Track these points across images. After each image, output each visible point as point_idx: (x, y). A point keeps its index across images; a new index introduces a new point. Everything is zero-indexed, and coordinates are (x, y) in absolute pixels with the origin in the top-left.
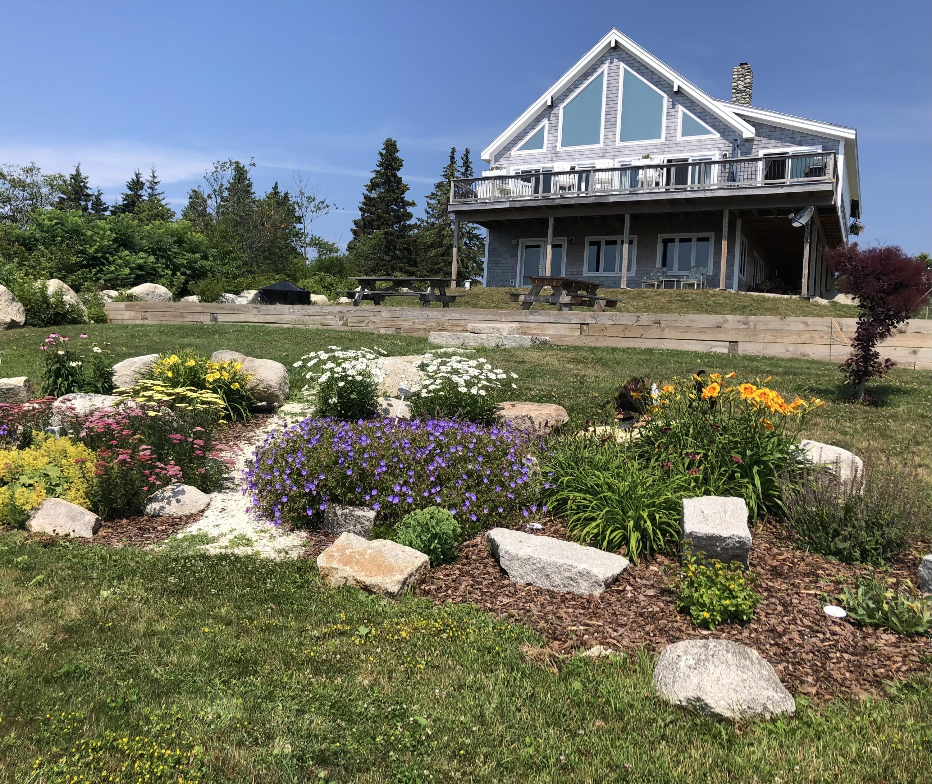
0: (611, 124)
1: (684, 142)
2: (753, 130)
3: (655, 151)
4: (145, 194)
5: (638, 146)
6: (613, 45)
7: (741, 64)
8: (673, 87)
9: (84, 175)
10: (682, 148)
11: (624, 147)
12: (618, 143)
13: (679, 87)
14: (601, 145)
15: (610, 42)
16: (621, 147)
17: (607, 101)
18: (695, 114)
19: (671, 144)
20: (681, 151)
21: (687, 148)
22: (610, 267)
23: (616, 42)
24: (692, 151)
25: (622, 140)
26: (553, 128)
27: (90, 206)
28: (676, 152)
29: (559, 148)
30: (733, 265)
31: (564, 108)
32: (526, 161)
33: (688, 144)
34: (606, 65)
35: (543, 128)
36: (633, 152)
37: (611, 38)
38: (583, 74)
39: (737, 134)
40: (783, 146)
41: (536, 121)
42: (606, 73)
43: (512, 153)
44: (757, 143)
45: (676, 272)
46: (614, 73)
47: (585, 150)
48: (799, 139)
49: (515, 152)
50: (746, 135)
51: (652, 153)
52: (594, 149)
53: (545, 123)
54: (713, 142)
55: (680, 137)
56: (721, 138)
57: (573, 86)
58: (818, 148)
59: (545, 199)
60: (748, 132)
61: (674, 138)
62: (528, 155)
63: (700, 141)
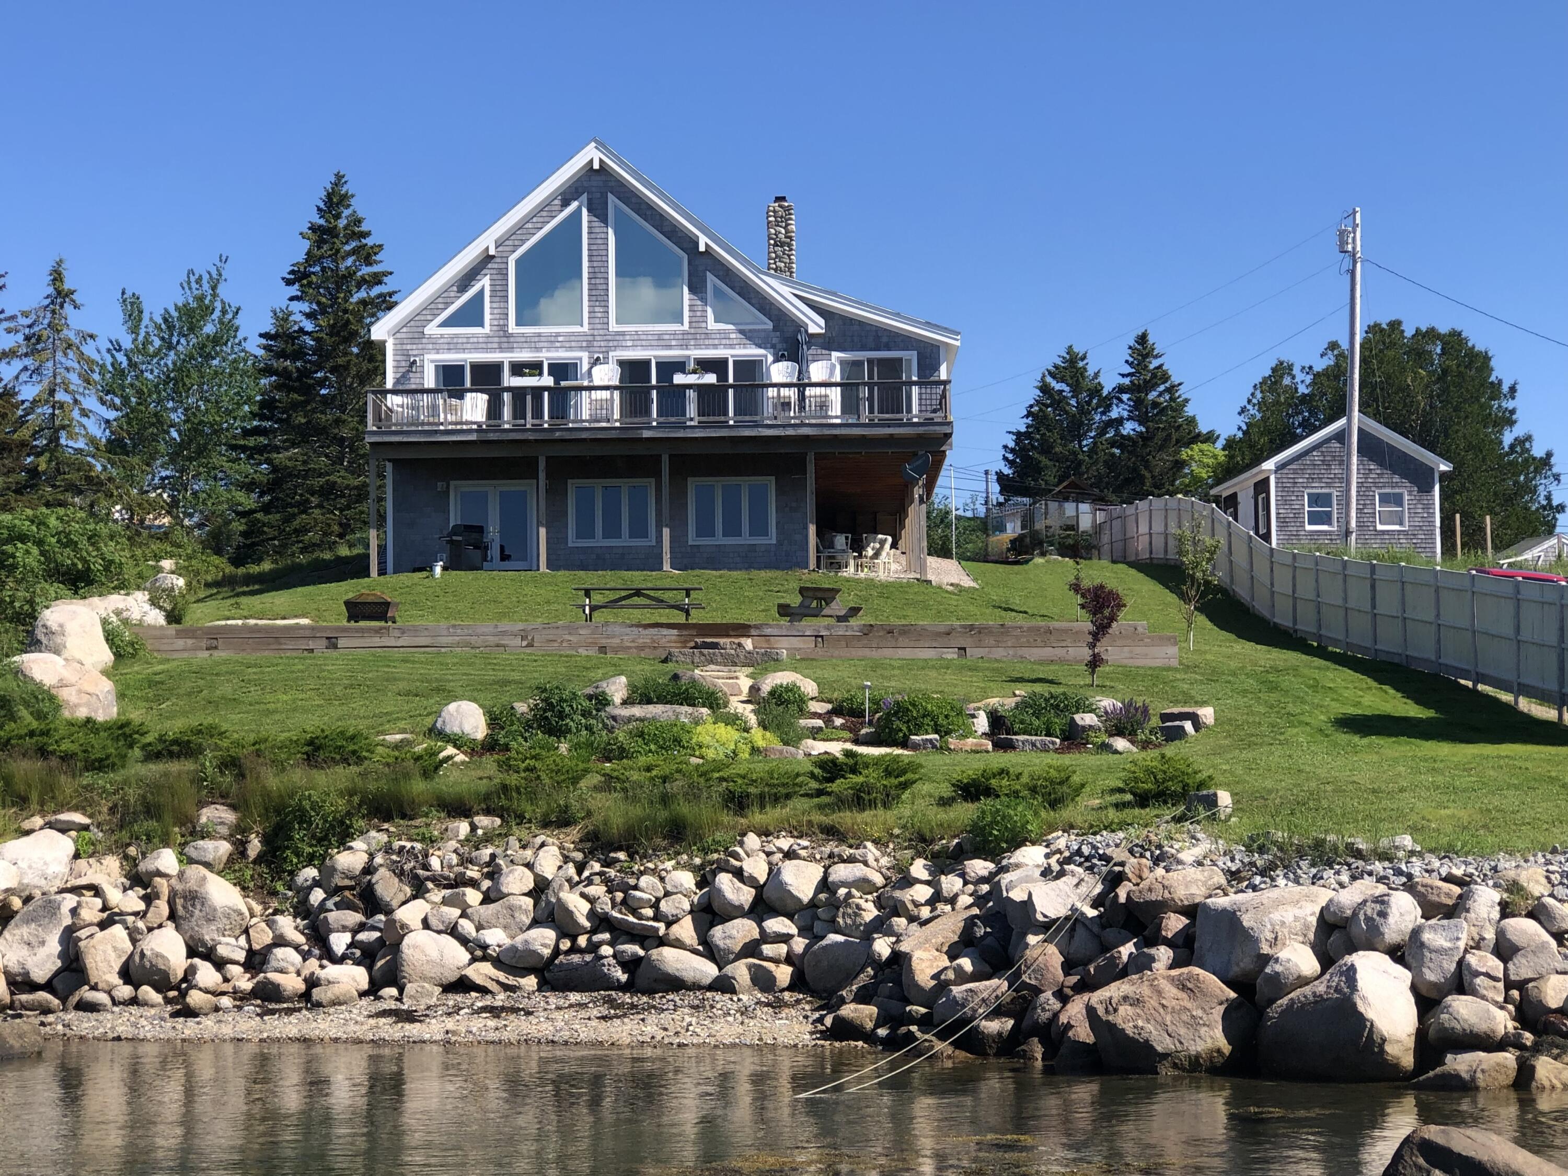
0: (598, 297)
1: (719, 332)
2: (822, 322)
3: (674, 343)
5: (646, 333)
6: (596, 166)
7: (779, 199)
8: (696, 244)
10: (716, 342)
11: (623, 334)
12: (612, 326)
13: (707, 244)
14: (585, 327)
15: (591, 161)
16: (617, 333)
17: (590, 256)
18: (734, 288)
19: (699, 334)
20: (715, 346)
21: (724, 342)
23: (601, 160)
24: (732, 346)
25: (619, 322)
26: (500, 293)
28: (707, 347)
29: (512, 328)
31: (518, 262)
32: (453, 345)
33: (724, 334)
34: (585, 197)
35: (482, 292)
36: (639, 343)
37: (591, 154)
38: (545, 210)
39: (799, 327)
40: (863, 348)
41: (466, 280)
42: (585, 212)
43: (427, 331)
44: (827, 343)
45: (720, 539)
46: (598, 211)
47: (558, 335)
48: (885, 339)
49: (432, 329)
50: (813, 329)
51: (669, 347)
52: (573, 334)
53: (485, 282)
54: (763, 334)
55: (712, 325)
56: (775, 329)
57: (529, 225)
58: (911, 356)
59: (537, 429)
60: (815, 325)
61: (704, 325)
62: (457, 336)
63: (741, 332)
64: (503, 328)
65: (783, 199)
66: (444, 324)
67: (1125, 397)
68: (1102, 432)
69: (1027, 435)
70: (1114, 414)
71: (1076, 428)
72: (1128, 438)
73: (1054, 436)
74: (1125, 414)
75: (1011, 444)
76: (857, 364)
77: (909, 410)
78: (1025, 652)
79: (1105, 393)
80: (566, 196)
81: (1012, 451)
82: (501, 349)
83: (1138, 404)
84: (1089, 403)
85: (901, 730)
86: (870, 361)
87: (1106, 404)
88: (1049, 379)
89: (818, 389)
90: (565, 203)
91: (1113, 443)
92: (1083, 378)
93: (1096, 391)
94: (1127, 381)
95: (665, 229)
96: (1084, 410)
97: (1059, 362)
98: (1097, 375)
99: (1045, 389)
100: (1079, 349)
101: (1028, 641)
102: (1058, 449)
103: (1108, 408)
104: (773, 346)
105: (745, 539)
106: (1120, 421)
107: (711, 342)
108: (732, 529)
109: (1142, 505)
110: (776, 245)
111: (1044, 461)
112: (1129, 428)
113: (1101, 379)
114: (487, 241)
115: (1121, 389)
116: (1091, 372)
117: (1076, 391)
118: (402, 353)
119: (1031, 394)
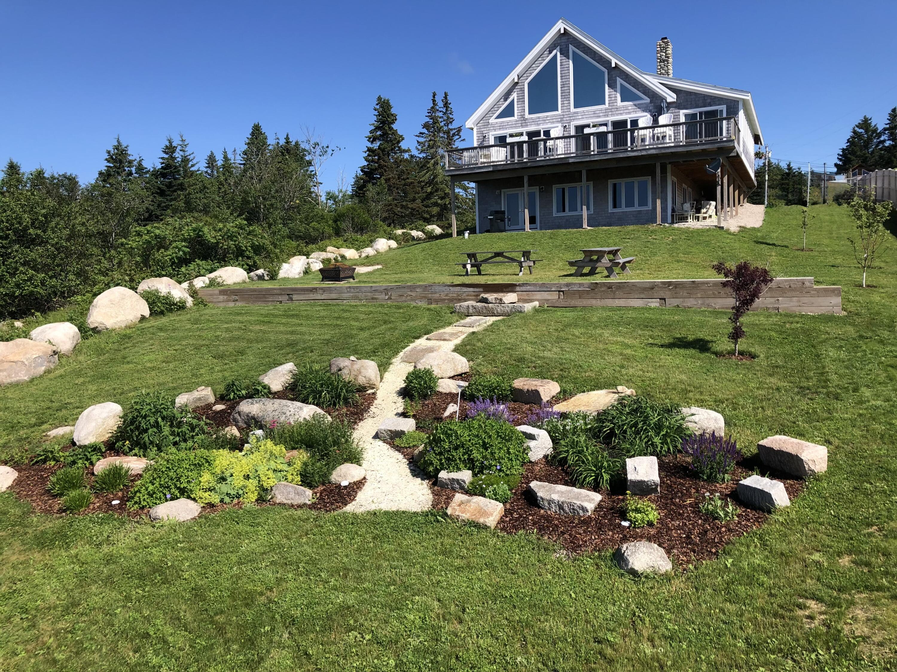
0: (566, 96)
1: (623, 107)
2: (675, 96)
3: (601, 114)
4: (178, 155)
5: (588, 111)
6: (562, 31)
7: (663, 39)
8: (611, 63)
9: (124, 144)
10: (622, 112)
11: (577, 113)
12: (573, 109)
13: (616, 63)
14: (560, 112)
15: (560, 29)
16: (575, 113)
18: (630, 84)
19: (613, 109)
20: (621, 114)
21: (626, 111)
22: (573, 208)
23: (565, 29)
24: (629, 113)
25: (575, 107)
26: (521, 99)
27: (134, 172)
28: (617, 114)
29: (527, 115)
30: (666, 201)
31: (529, 84)
32: (501, 127)
33: (626, 108)
34: (558, 48)
35: (513, 100)
36: (584, 116)
37: (560, 26)
38: (540, 56)
39: (662, 99)
40: (697, 107)
41: (507, 95)
42: (559, 54)
43: (490, 121)
44: (678, 105)
45: (624, 209)
46: (565, 53)
47: (547, 117)
48: (709, 101)
49: (492, 120)
50: (669, 100)
51: (599, 117)
52: (554, 115)
53: (514, 96)
54: (645, 105)
55: (619, 103)
56: (651, 102)
57: (534, 66)
58: (724, 108)
59: (520, 163)
60: (671, 97)
61: (615, 104)
62: (503, 122)
63: (635, 105)
64: (523, 116)
65: (666, 38)
66: (498, 117)
67: (887, 132)
68: (877, 146)
69: (846, 149)
70: (882, 138)
71: (867, 144)
72: (888, 147)
73: (857, 149)
74: (887, 138)
75: (841, 153)
76: (694, 116)
77: (721, 134)
78: (712, 301)
79: (878, 131)
80: (551, 48)
81: (841, 155)
82: (522, 126)
83: (892, 134)
84: (872, 136)
85: (432, 464)
86: (701, 113)
87: (879, 135)
88: (856, 129)
89: (662, 128)
90: (550, 52)
91: (881, 149)
92: (870, 126)
93: (875, 130)
94: (888, 126)
95: (597, 59)
96: (870, 139)
97: (860, 122)
98: (875, 125)
99: (855, 132)
100: (868, 117)
101: (714, 294)
102: (858, 153)
103: (880, 137)
104: (650, 111)
105: (636, 208)
106: (884, 141)
107: (619, 112)
108: (631, 203)
109: (873, 174)
110: (661, 62)
111: (853, 158)
112: (887, 144)
113: (878, 126)
114: (513, 76)
115: (885, 129)
116: (873, 124)
117: (867, 131)
118: (480, 132)
119: (849, 134)
